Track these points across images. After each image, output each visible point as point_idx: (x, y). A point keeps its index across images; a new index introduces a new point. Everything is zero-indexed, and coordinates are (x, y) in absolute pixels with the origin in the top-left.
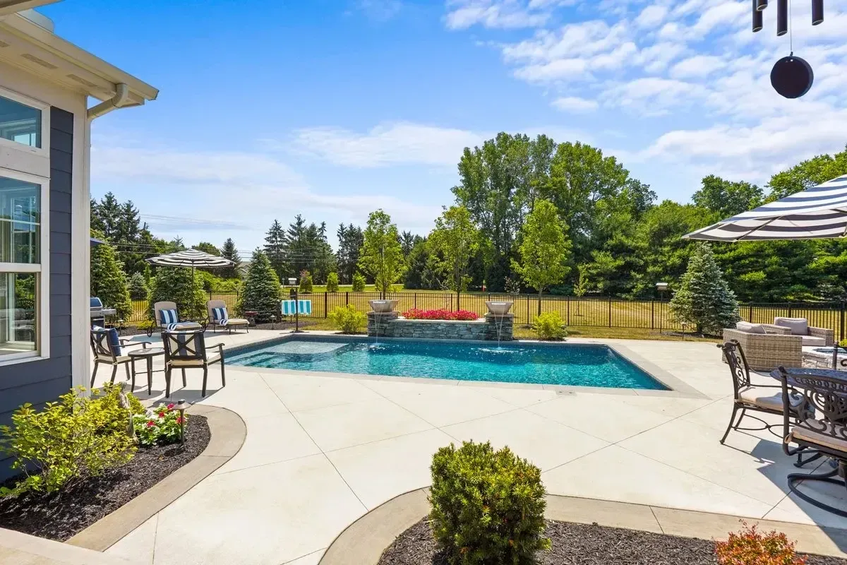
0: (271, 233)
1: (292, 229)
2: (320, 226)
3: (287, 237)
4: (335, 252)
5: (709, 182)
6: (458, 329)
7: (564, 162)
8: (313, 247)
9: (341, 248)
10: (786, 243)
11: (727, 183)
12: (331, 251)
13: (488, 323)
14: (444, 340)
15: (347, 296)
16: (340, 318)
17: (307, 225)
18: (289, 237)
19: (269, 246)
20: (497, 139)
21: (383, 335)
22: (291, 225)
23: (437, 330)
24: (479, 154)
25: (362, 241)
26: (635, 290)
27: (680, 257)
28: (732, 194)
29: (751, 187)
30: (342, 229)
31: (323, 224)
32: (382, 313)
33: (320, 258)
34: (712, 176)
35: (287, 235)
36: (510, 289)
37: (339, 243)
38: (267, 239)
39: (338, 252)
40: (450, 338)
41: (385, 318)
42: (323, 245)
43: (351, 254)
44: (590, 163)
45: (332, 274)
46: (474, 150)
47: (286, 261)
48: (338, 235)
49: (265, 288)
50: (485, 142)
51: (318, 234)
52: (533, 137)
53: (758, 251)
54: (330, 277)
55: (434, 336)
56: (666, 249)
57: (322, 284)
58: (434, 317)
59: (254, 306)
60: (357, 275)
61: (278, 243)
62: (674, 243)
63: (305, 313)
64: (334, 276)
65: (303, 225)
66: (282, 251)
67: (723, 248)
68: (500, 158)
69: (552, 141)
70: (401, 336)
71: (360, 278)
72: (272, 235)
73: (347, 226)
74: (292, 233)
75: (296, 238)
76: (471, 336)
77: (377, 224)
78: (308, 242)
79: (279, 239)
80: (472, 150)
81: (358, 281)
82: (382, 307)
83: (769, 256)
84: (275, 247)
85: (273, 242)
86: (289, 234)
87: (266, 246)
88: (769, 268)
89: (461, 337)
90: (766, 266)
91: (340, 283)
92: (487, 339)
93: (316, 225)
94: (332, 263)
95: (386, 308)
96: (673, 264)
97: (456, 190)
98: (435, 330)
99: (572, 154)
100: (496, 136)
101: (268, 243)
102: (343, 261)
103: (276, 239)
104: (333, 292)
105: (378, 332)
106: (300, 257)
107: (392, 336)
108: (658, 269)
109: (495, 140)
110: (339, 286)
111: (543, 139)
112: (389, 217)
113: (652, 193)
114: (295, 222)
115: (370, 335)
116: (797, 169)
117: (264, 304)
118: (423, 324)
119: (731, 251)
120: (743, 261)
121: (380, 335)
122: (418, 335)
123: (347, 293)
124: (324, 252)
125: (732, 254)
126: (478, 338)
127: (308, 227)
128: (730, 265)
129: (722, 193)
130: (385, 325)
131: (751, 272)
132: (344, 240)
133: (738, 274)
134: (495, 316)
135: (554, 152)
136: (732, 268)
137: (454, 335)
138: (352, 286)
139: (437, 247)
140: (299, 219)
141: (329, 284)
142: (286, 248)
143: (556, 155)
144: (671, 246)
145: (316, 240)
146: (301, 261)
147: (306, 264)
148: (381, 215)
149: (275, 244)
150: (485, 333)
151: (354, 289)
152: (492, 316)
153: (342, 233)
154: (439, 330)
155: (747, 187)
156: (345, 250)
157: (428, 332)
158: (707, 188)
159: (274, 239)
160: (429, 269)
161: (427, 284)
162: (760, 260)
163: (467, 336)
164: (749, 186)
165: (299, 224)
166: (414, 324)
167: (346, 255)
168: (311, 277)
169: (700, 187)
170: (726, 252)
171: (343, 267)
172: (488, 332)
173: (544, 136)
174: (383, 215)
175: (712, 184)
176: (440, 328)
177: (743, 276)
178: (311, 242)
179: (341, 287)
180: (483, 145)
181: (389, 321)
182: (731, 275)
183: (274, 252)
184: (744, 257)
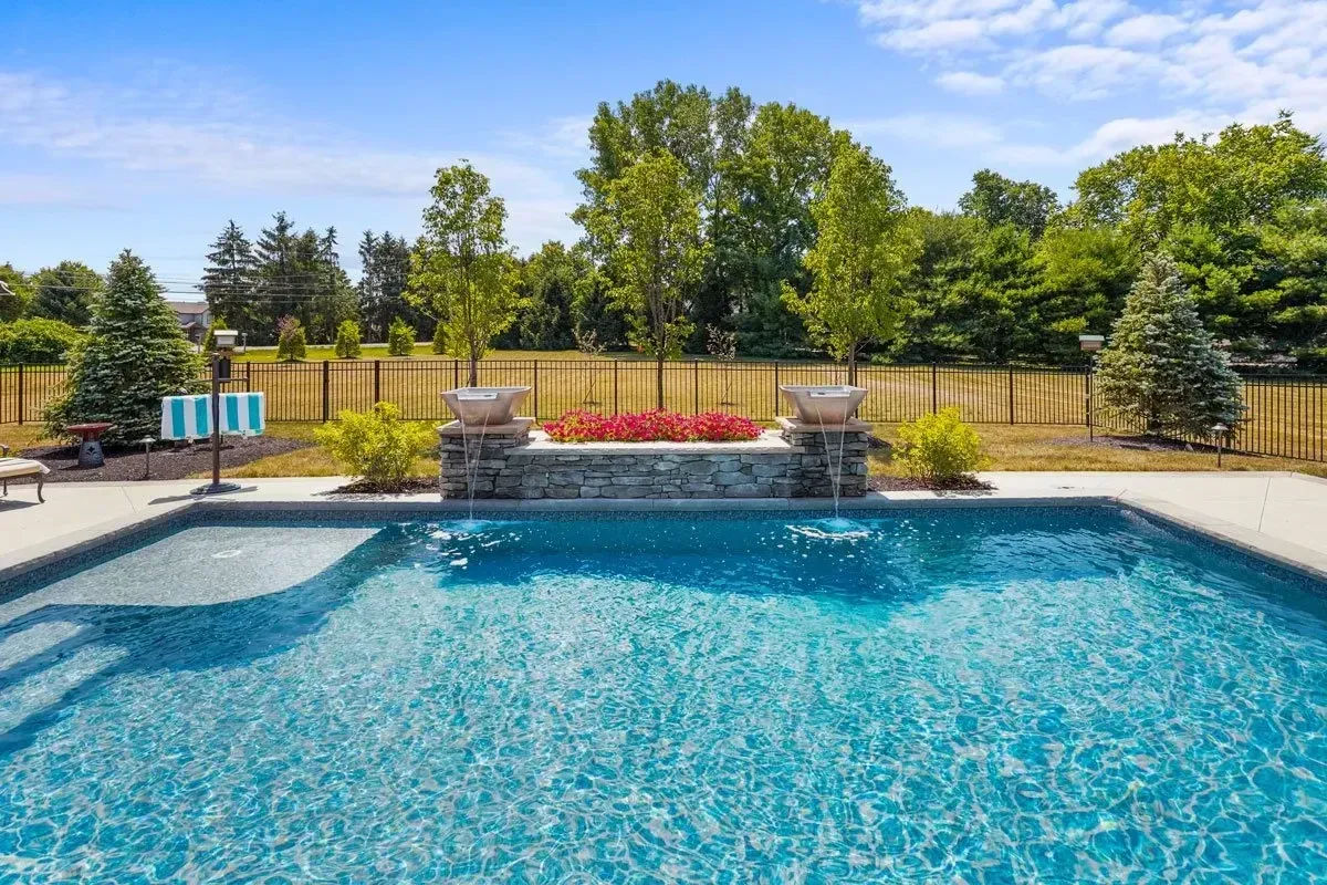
0: (220, 244)
1: (266, 239)
2: (325, 235)
3: (254, 254)
4: (354, 284)
5: (983, 180)
6: (714, 470)
7: (771, 134)
8: (311, 274)
9: (366, 275)
10: (1113, 273)
11: (1007, 182)
12: (348, 282)
13: (802, 450)
14: (678, 502)
15: (377, 370)
16: (354, 444)
17: (297, 231)
18: (261, 254)
19: (216, 270)
20: (657, 91)
21: (489, 495)
22: (265, 232)
23: (652, 472)
24: (626, 114)
25: (408, 262)
26: (893, 348)
27: (961, 294)
28: (1015, 198)
29: (1042, 190)
30: (369, 240)
31: (331, 231)
32: (484, 430)
33: (325, 292)
34: (987, 171)
35: (254, 250)
36: (717, 348)
37: (362, 266)
38: (212, 257)
39: (361, 284)
40: (691, 494)
41: (495, 444)
42: (331, 270)
43: (386, 288)
44: (811, 138)
45: (347, 323)
46: (617, 106)
47: (255, 298)
48: (361, 253)
49: (143, 356)
50: (636, 95)
51: (320, 249)
52: (718, 92)
53: (1073, 285)
54: (344, 329)
55: (646, 491)
56: (939, 280)
57: (328, 343)
58: (641, 435)
59: (107, 408)
60: (398, 326)
61: (237, 265)
62: (952, 270)
63: (245, 429)
64: (350, 329)
65: (289, 232)
66: (244, 279)
67: (1023, 279)
68: (663, 123)
69: (749, 99)
70: (545, 496)
71: (404, 330)
72: (222, 249)
73: (379, 235)
74: (267, 246)
75: (275, 257)
76: (754, 488)
77: (455, 195)
78: (300, 265)
79: (237, 258)
80: (614, 108)
81: (399, 336)
82: (488, 411)
83: (1089, 293)
84: (229, 272)
85: (225, 262)
86: (260, 248)
87: (210, 270)
88: (1092, 313)
89: (723, 490)
90: (1086, 309)
91: (363, 341)
92: (797, 495)
93: (317, 233)
94: (350, 305)
95: (496, 411)
96: (950, 306)
97: (584, 176)
98: (649, 474)
99: (782, 121)
100: (656, 86)
101: (215, 265)
102: (371, 299)
103: (232, 256)
104: (348, 357)
105: (473, 487)
106: (284, 292)
107: (514, 494)
108: (927, 313)
109: (653, 92)
110: (362, 346)
111: (735, 96)
112: (485, 181)
113: (900, 193)
114: (273, 225)
115: (448, 497)
116: (1112, 164)
117: (137, 402)
118: (610, 457)
119: (1034, 284)
120: (1053, 301)
121: (479, 495)
122: (596, 492)
123: (377, 363)
124: (332, 282)
125: (1037, 289)
126: (773, 492)
127: (300, 236)
128: (1035, 307)
129: (1001, 198)
130: (495, 464)
131: (1067, 317)
132: (372, 261)
133: (1048, 321)
134: (823, 428)
135: (752, 118)
136: (1039, 311)
137: (705, 487)
138: (387, 345)
139: (548, 274)
140: (281, 220)
141: (342, 342)
142: (252, 274)
143: (755, 125)
144: (947, 275)
145: (316, 261)
146: (284, 299)
147: (295, 305)
148: (467, 175)
149: (230, 266)
150: (793, 477)
151: (393, 352)
152: (812, 428)
153: (368, 248)
154: (660, 474)
155: (1036, 190)
156: (375, 280)
157: (626, 480)
158: (981, 187)
159: (227, 257)
160: (534, 313)
161: (531, 340)
162: (1077, 299)
163: (740, 488)
164: (1039, 188)
165: (282, 228)
166: (584, 458)
167: (376, 289)
168: (302, 330)
169: (971, 187)
170: (1028, 287)
171: (370, 311)
172: (802, 475)
173: (737, 90)
174: (471, 174)
175: (988, 184)
176: (662, 467)
177: (1054, 325)
178: (306, 264)
179: (364, 349)
180: (633, 98)
181: (507, 452)
182: (1037, 323)
183: (227, 282)
184: (1054, 295)
